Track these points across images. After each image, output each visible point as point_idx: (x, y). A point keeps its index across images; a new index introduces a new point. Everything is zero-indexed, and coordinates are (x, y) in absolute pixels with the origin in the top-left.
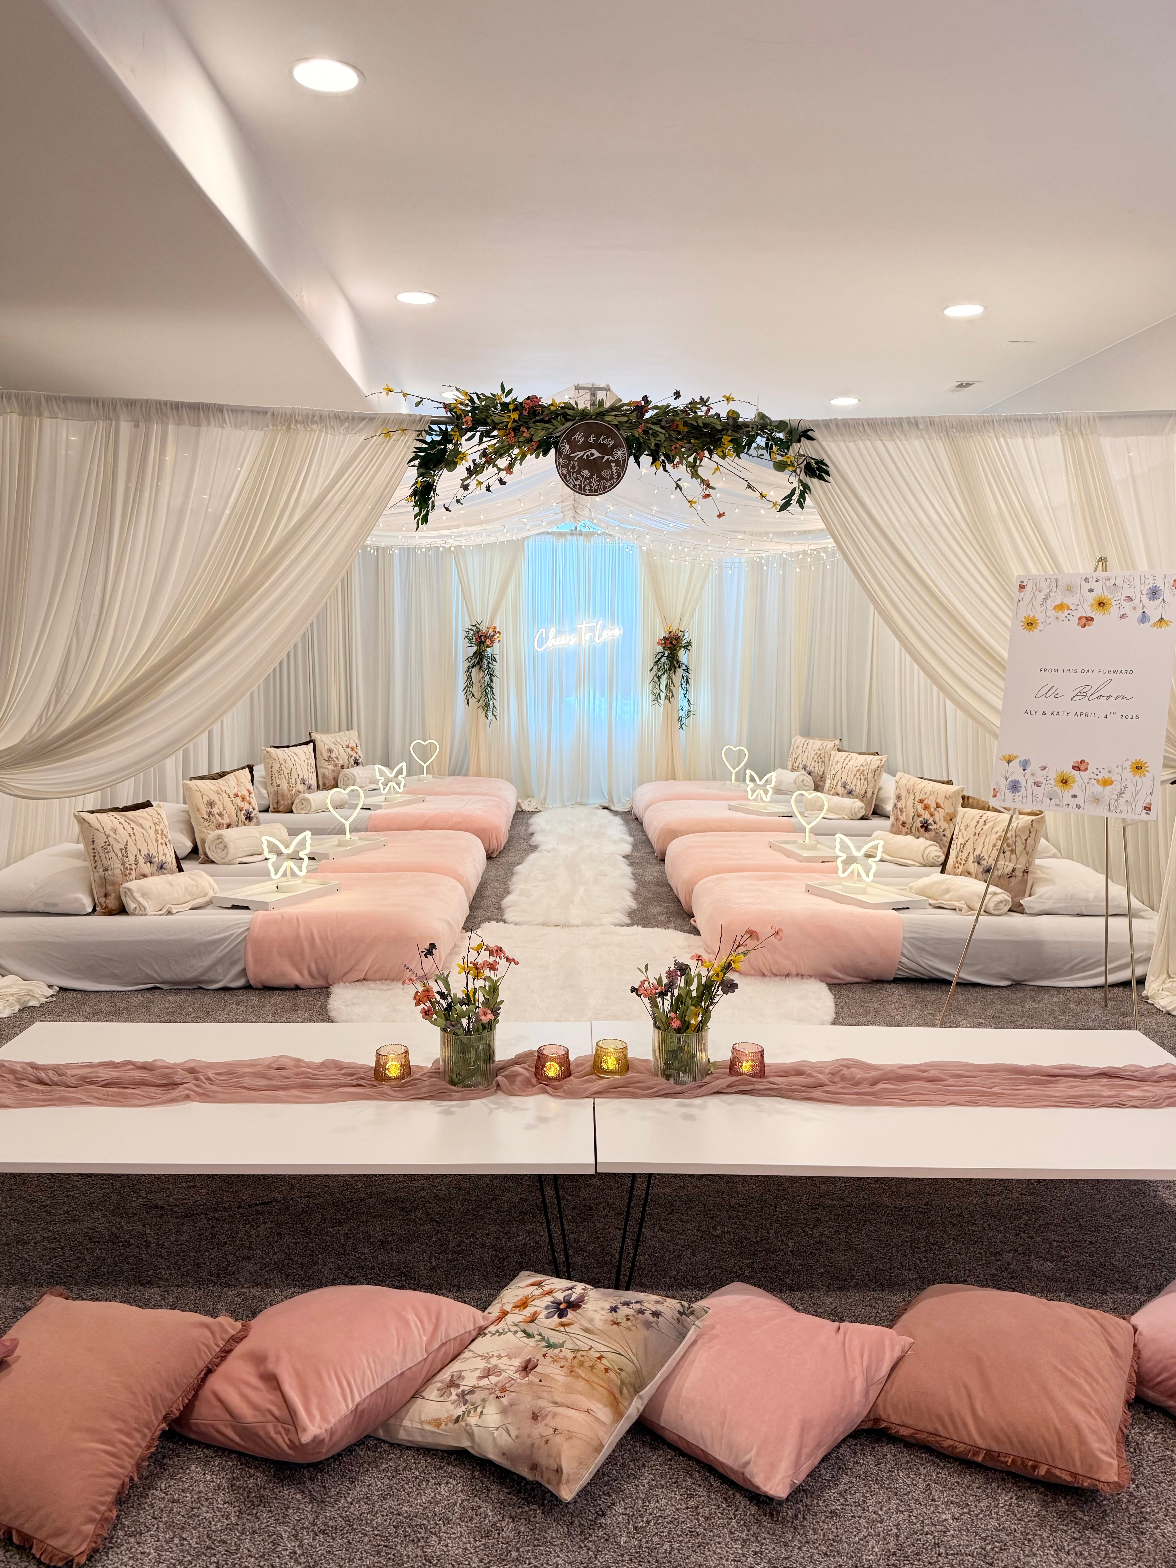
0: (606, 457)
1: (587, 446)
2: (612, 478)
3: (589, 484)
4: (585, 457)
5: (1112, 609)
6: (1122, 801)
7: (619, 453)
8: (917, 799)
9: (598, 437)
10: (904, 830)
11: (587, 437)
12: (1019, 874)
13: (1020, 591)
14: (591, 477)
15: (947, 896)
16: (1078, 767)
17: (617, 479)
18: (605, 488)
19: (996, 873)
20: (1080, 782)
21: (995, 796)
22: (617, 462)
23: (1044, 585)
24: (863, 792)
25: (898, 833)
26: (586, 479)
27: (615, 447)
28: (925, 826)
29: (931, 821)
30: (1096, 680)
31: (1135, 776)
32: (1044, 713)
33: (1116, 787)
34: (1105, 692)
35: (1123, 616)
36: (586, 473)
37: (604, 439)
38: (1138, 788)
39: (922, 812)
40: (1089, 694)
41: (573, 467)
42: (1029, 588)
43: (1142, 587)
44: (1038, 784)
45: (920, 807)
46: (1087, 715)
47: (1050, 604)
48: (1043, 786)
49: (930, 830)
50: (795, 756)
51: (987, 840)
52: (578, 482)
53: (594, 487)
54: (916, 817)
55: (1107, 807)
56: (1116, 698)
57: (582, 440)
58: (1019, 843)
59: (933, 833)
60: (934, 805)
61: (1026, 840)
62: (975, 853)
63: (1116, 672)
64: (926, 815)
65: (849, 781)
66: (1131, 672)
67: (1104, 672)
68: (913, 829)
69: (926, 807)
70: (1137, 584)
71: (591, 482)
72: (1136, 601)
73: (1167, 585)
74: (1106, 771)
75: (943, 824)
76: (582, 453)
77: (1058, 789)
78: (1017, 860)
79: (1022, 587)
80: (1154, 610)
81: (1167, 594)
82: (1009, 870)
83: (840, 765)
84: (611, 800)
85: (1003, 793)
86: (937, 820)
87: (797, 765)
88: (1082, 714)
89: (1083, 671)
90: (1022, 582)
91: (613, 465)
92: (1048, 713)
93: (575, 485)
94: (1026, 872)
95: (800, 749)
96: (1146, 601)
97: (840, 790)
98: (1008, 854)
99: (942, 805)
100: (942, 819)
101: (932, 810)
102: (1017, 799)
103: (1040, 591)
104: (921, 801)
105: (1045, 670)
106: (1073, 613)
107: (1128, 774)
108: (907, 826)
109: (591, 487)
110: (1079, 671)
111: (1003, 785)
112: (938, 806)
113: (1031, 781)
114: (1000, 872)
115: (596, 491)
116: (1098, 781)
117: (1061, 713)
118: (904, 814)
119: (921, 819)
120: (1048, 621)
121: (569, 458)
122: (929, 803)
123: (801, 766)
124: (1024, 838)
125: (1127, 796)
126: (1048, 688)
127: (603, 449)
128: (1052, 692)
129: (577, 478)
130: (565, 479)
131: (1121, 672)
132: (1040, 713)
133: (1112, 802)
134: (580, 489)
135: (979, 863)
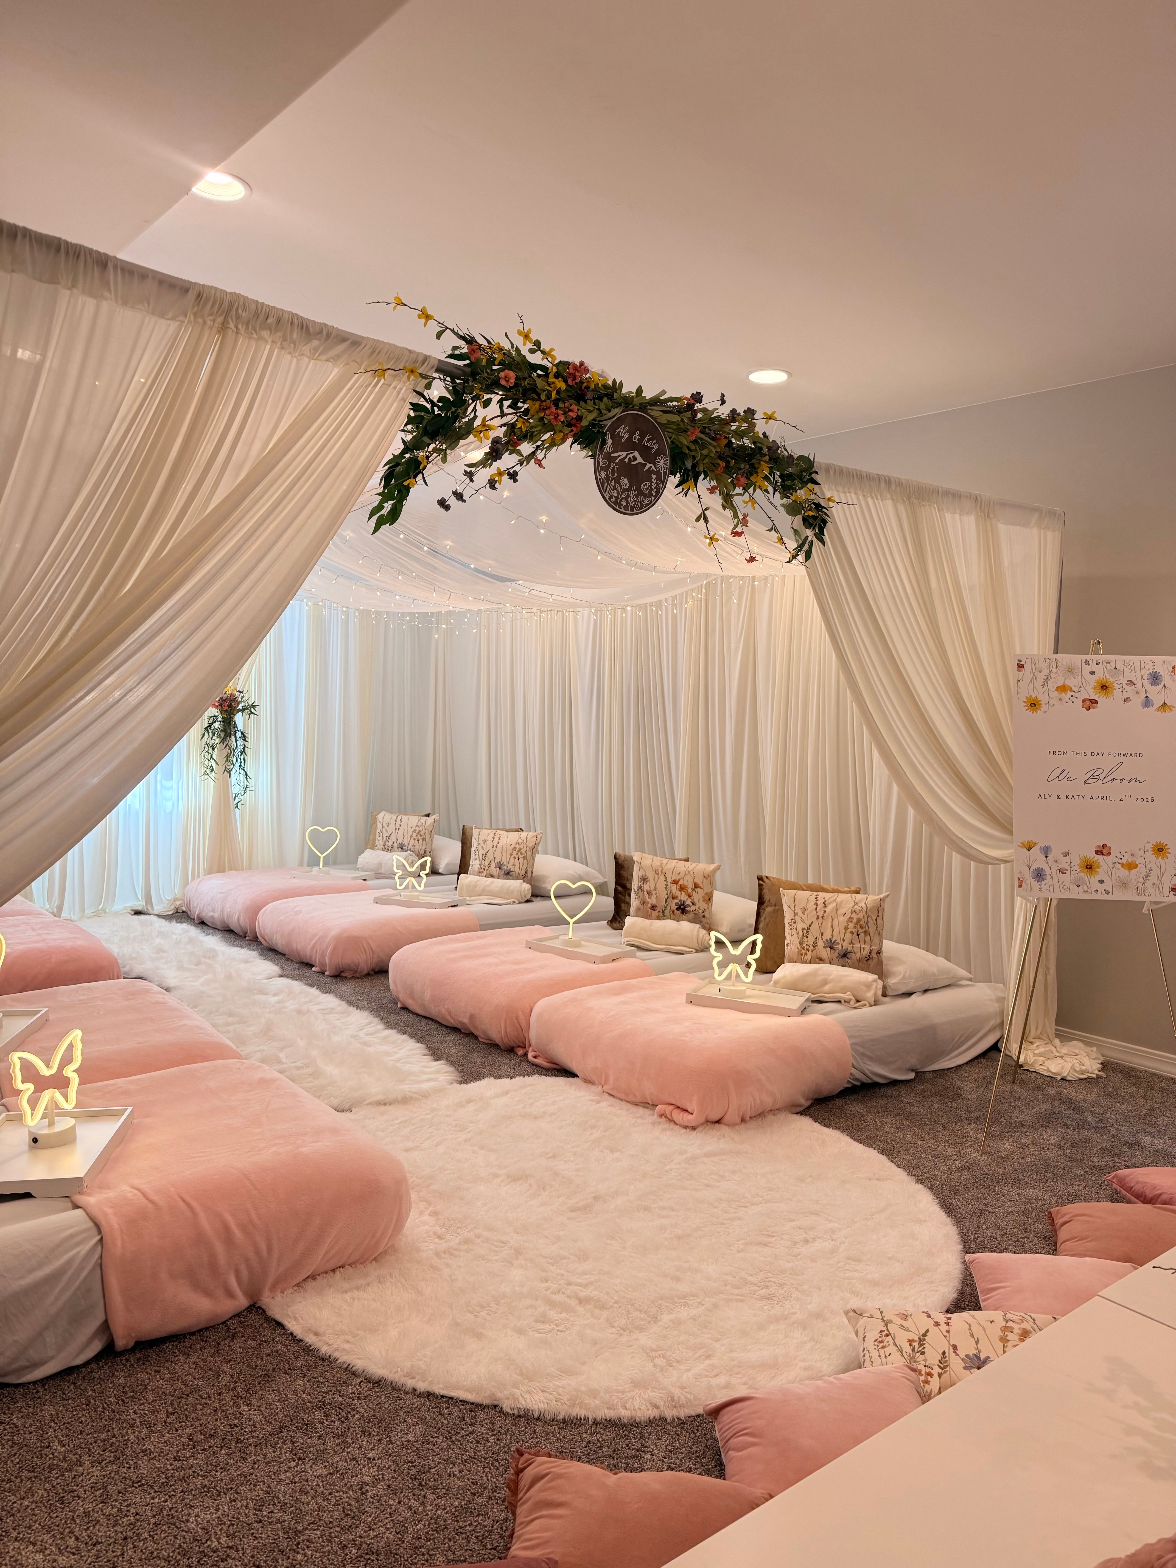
0: (648, 465)
1: (629, 446)
2: (650, 495)
3: (626, 498)
4: (627, 460)
5: (1115, 692)
6: (1149, 884)
7: (662, 462)
8: (669, 880)
9: (642, 437)
10: (655, 913)
11: (632, 434)
12: (874, 955)
13: (1019, 671)
14: (629, 489)
15: (827, 988)
16: (1102, 851)
17: (656, 496)
18: (642, 506)
19: (853, 956)
20: (1105, 867)
21: (1020, 886)
22: (658, 473)
23: (1043, 665)
24: (523, 872)
25: (648, 917)
26: (625, 490)
27: (659, 452)
28: (682, 909)
29: (688, 902)
30: (1106, 764)
31: (1157, 858)
32: (1059, 797)
33: (1141, 870)
34: (1117, 775)
35: (1127, 700)
36: (625, 482)
37: (648, 440)
38: (1163, 870)
39: (678, 893)
40: (1102, 777)
41: (613, 473)
42: (1028, 667)
43: (1143, 672)
44: (1062, 871)
45: (674, 888)
46: (1102, 798)
47: (1052, 685)
48: (1068, 873)
49: (688, 912)
50: (385, 834)
51: (835, 922)
52: (615, 494)
53: (631, 504)
54: (670, 900)
55: (1135, 891)
56: (1130, 781)
57: (627, 436)
58: (871, 923)
59: (691, 915)
60: (691, 886)
61: (876, 920)
62: (824, 938)
63: (1125, 755)
64: (683, 897)
65: (504, 861)
66: (1141, 755)
67: (1114, 755)
68: (667, 912)
69: (682, 888)
70: (1137, 669)
71: (628, 496)
72: (1139, 686)
73: (1166, 672)
74: (1129, 854)
75: (702, 905)
76: (625, 454)
77: (1084, 875)
78: (871, 941)
79: (1020, 666)
80: (1156, 694)
81: (1167, 679)
82: (866, 952)
83: (489, 844)
84: (148, 899)
85: (1028, 882)
86: (696, 901)
87: (390, 844)
88: (1097, 797)
89: (1093, 754)
90: (1020, 661)
91: (654, 476)
92: (1063, 797)
93: (611, 497)
94: (879, 953)
95: (392, 826)
96: (1148, 686)
97: (494, 870)
98: (862, 935)
99: (701, 885)
100: (701, 899)
101: (690, 890)
102: (1044, 888)
103: (1040, 672)
104: (675, 882)
105: (1054, 753)
106: (1077, 695)
107: (1150, 856)
108: (658, 909)
109: (628, 502)
110: (1089, 754)
111: (1027, 875)
112: (696, 886)
113: (1055, 868)
114: (858, 956)
115: (632, 509)
116: (1122, 865)
117: (1076, 797)
118: (654, 897)
119: (677, 901)
120: (1051, 702)
121: (610, 458)
122: (685, 883)
123: (396, 845)
124: (874, 918)
125: (1153, 878)
126: (1058, 771)
127: (645, 452)
128: (1063, 775)
129: (615, 488)
130: (601, 486)
131: (1131, 755)
132: (1054, 797)
133: (1140, 885)
134: (615, 503)
135: (831, 948)
